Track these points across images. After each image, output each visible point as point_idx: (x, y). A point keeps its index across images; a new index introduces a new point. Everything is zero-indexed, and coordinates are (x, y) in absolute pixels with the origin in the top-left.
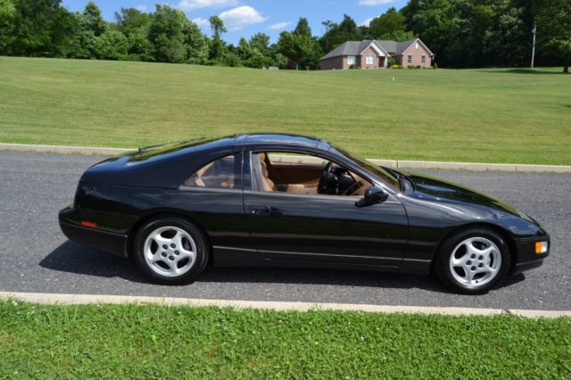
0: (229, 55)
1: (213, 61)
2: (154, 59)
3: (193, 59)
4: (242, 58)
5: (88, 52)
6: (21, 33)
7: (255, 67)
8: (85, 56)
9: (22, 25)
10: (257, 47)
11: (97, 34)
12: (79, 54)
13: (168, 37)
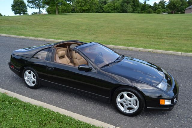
0: (149, 9)
1: (143, 12)
2: (122, 12)
3: (135, 11)
4: (154, 10)
5: (102, 11)
6: (82, 6)
7: (158, 13)
8: (101, 12)
9: (83, 3)
10: (160, 5)
11: (105, 5)
12: (99, 11)
13: (127, 4)
